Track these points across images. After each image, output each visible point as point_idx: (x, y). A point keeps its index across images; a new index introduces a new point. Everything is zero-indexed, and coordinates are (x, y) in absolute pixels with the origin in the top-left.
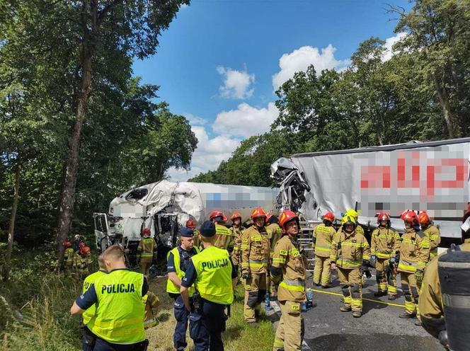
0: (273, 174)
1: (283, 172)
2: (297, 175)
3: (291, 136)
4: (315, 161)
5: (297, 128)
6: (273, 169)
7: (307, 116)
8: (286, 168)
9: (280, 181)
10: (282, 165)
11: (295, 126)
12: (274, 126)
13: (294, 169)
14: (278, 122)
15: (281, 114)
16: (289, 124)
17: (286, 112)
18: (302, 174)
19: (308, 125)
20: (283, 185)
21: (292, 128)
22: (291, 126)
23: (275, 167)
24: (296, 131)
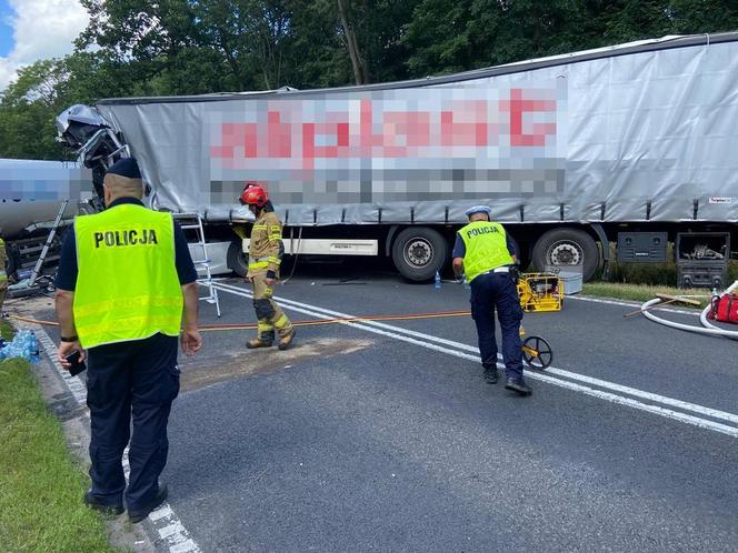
0: (60, 135)
1: (82, 131)
2: (108, 137)
3: (117, 65)
4: (141, 113)
5: (130, 53)
6: (62, 127)
7: (146, 30)
8: (85, 124)
9: (77, 147)
10: (77, 117)
11: (124, 48)
12: (80, 44)
13: (102, 126)
14: (88, 35)
15: (94, 21)
16: (113, 43)
17: (103, 18)
18: (119, 136)
19: (150, 49)
20: (83, 155)
21: (119, 51)
22: (118, 47)
23: (63, 121)
24: (128, 57)
